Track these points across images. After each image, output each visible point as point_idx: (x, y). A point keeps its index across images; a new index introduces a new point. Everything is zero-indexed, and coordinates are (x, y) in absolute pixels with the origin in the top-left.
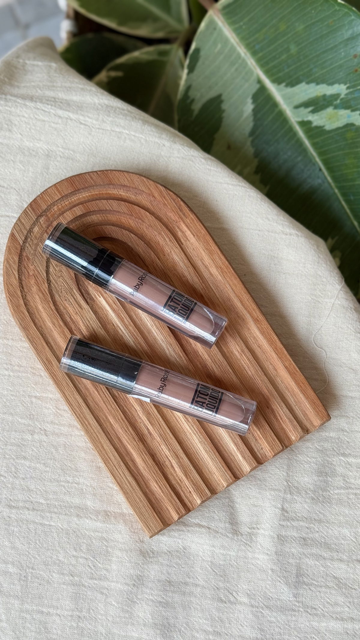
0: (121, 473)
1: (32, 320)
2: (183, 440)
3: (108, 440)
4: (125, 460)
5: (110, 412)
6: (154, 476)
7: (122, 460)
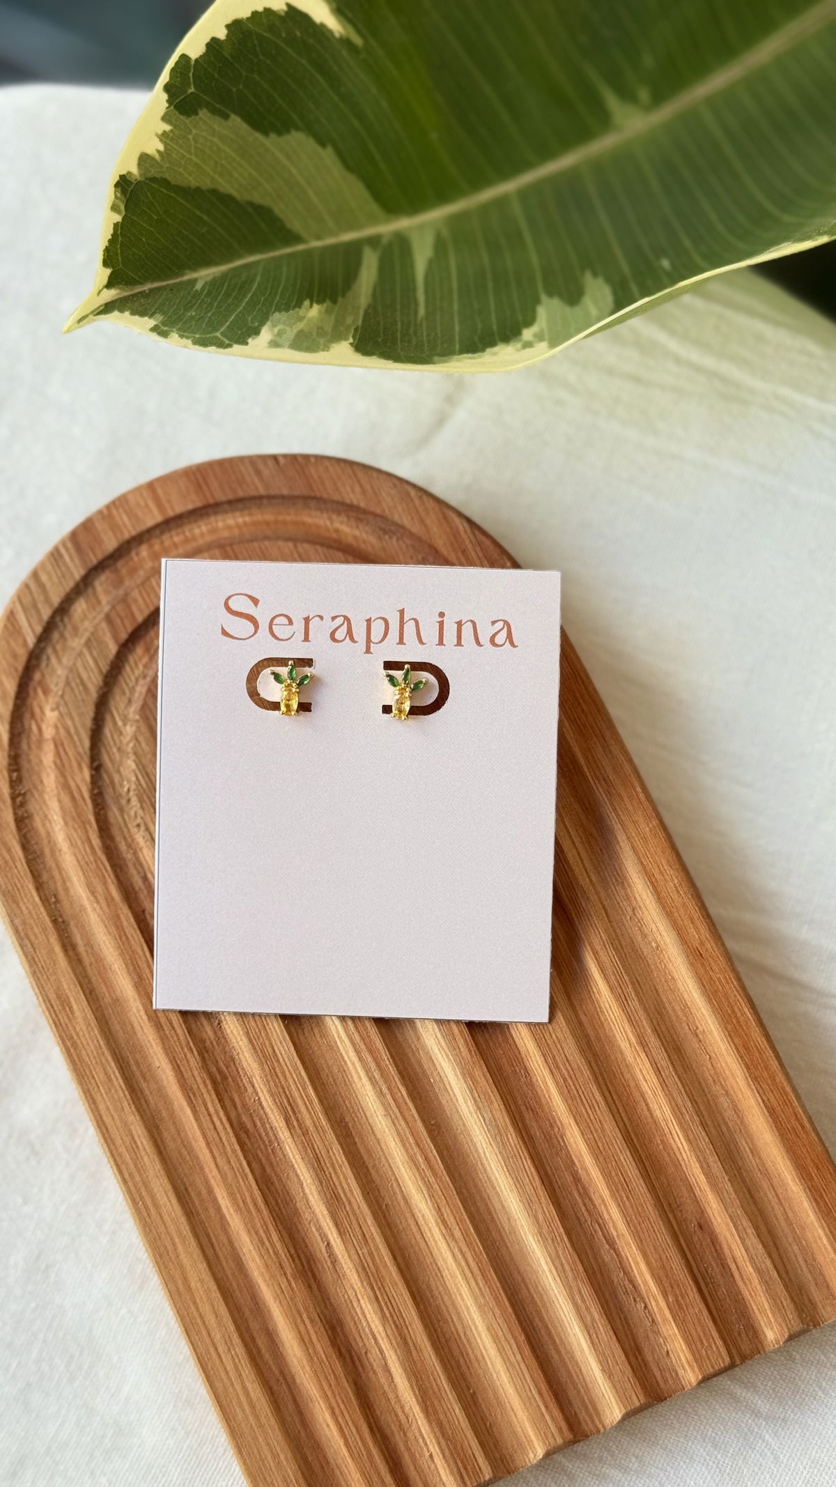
0: (228, 1368)
1: (31, 871)
2: (431, 1291)
3: (205, 1264)
4: (248, 1328)
5: (221, 1177)
6: (329, 1393)
7: (238, 1328)
